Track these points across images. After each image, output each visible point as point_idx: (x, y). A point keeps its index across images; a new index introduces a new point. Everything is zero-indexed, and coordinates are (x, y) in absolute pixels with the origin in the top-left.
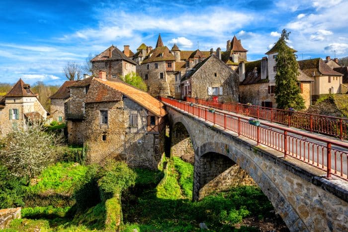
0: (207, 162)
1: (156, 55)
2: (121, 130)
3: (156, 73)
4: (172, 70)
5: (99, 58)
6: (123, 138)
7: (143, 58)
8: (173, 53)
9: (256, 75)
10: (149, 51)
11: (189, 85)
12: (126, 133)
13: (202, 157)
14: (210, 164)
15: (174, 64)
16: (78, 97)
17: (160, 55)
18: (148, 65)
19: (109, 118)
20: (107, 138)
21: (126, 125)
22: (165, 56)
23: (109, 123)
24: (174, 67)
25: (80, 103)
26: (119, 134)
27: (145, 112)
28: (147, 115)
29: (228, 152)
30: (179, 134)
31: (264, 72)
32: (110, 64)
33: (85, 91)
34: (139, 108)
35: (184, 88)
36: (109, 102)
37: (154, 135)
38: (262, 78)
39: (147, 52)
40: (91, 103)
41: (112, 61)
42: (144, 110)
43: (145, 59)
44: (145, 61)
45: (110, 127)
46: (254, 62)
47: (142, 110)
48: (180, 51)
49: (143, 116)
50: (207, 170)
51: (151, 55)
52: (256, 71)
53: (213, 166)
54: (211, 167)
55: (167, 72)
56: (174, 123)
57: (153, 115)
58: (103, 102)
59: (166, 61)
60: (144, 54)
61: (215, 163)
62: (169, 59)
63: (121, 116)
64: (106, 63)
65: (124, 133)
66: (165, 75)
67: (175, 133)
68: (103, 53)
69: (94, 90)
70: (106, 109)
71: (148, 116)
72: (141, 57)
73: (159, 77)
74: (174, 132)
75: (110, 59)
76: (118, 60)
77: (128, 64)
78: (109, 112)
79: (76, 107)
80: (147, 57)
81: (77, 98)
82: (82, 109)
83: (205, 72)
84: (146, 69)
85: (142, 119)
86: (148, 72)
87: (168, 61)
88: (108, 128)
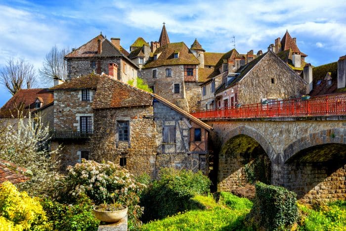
0: (292, 170)
1: (168, 55)
2: (150, 150)
3: (169, 84)
4: (193, 80)
5: (79, 54)
6: (152, 160)
7: (145, 60)
8: (195, 54)
9: (330, 83)
10: (155, 49)
11: (233, 95)
12: (158, 154)
13: (285, 163)
14: (296, 174)
15: (197, 72)
16: (68, 105)
17: (173, 56)
18: (155, 72)
19: (131, 132)
20: (128, 162)
21: (158, 142)
22: (182, 58)
23: (131, 139)
24: (197, 76)
25: (72, 115)
26: (147, 155)
27: (187, 122)
28: (190, 127)
29: (334, 137)
30: (229, 159)
31: (341, 78)
32: (100, 64)
33: (80, 95)
34: (178, 117)
35: (222, 102)
36: (133, 107)
37: (200, 155)
38: (339, 87)
39: (152, 51)
40: (103, 109)
41: (102, 58)
42: (185, 120)
43: (148, 62)
44: (148, 66)
45: (132, 145)
46: (325, 66)
47: (181, 119)
48: (204, 51)
49: (184, 128)
50: (291, 181)
51: (158, 55)
52: (329, 78)
53: (300, 175)
54: (296, 177)
55: (186, 82)
56: (226, 141)
57: (198, 127)
58: (123, 108)
59: (184, 65)
60: (148, 54)
61: (302, 173)
62: (190, 61)
63: (150, 128)
64: (92, 62)
65: (155, 154)
66: (182, 88)
67: (224, 157)
68: (85, 45)
69: (106, 91)
70: (126, 119)
71: (190, 129)
72: (142, 58)
73: (173, 91)
74: (222, 155)
75: (99, 56)
76: (112, 58)
77: (128, 66)
78: (131, 123)
79: (65, 122)
80: (152, 59)
81: (66, 107)
82: (75, 125)
83: (257, 76)
84: (152, 76)
85: (182, 133)
86: (155, 83)
87: (188, 65)
88: (129, 147)
